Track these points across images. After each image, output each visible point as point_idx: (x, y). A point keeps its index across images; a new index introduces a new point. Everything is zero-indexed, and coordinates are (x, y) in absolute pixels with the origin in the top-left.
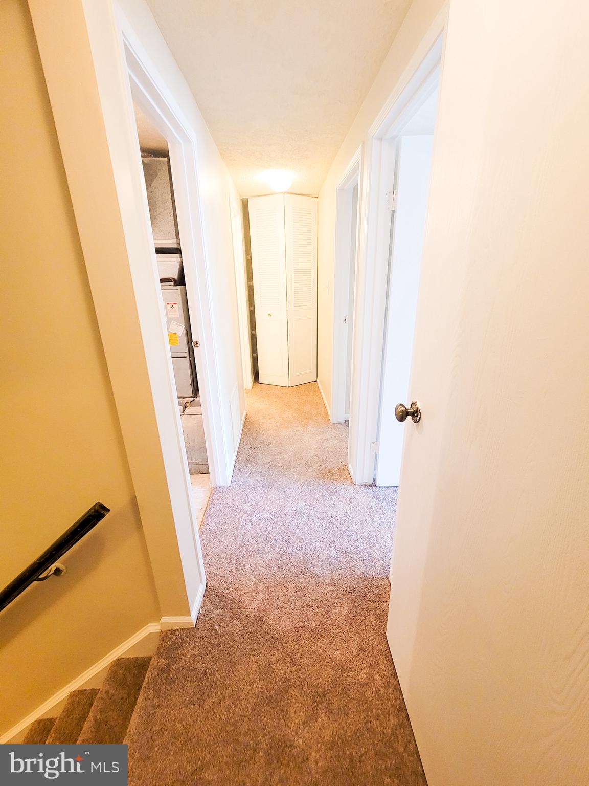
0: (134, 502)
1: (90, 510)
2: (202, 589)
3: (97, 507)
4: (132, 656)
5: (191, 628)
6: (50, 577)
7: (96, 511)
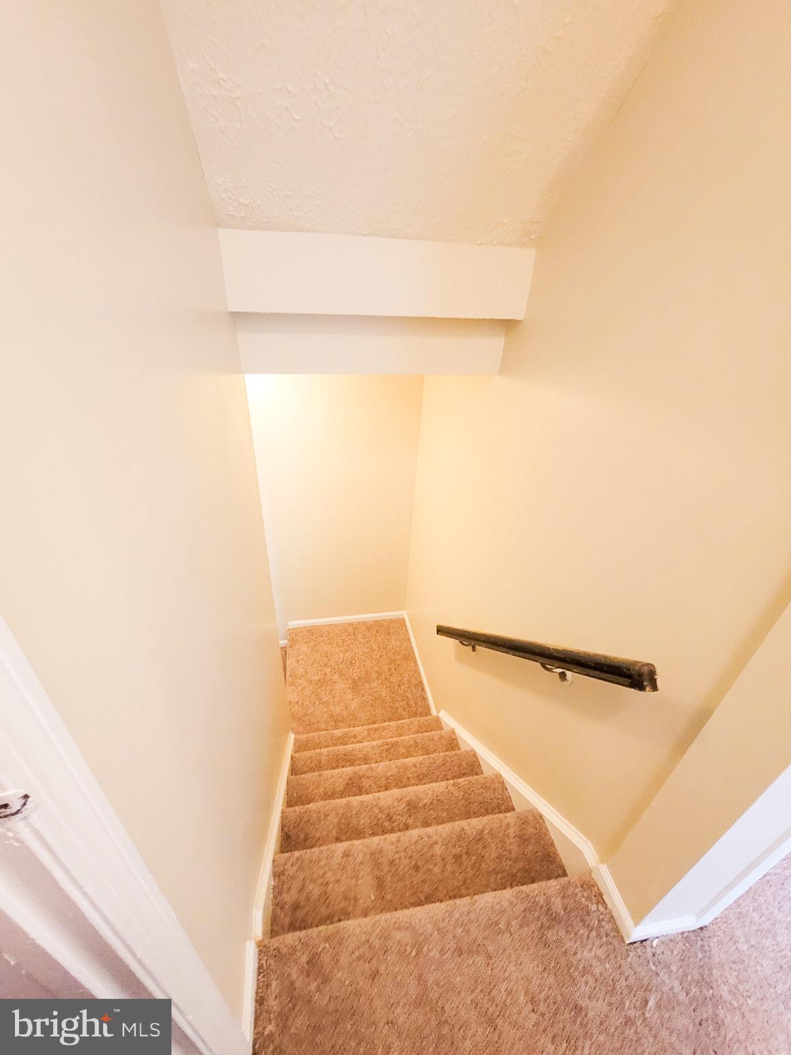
0: (701, 718)
1: (635, 663)
2: (690, 923)
3: (646, 669)
4: (553, 834)
5: (622, 938)
6: (551, 673)
7: (640, 675)
